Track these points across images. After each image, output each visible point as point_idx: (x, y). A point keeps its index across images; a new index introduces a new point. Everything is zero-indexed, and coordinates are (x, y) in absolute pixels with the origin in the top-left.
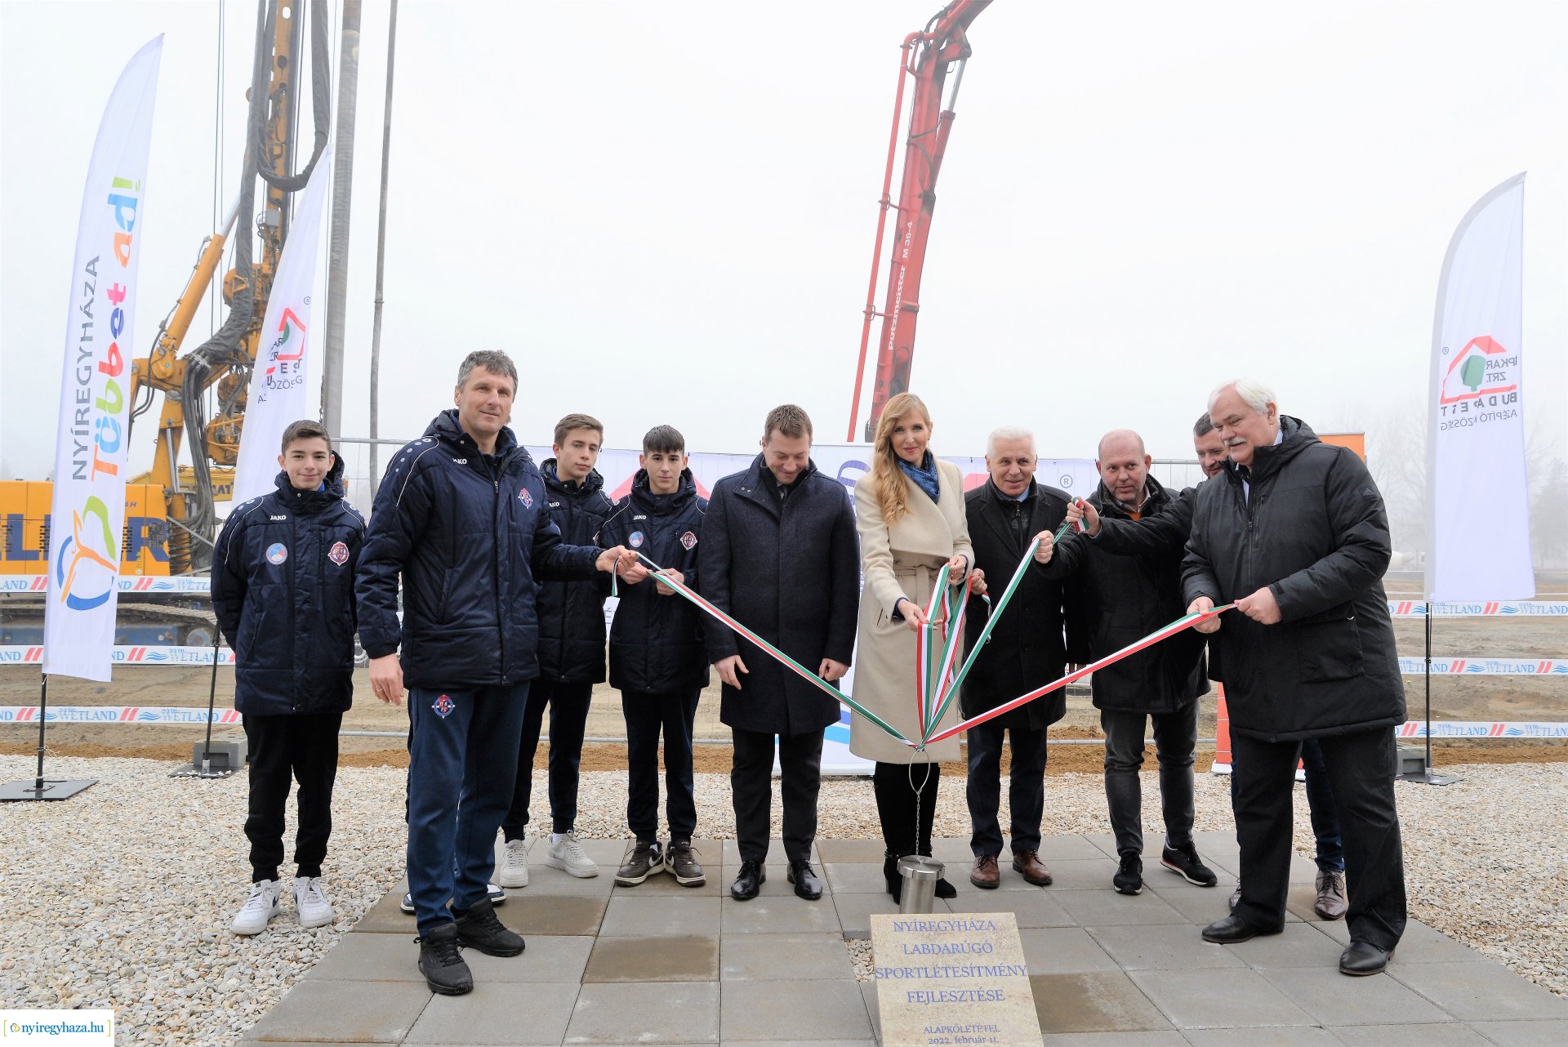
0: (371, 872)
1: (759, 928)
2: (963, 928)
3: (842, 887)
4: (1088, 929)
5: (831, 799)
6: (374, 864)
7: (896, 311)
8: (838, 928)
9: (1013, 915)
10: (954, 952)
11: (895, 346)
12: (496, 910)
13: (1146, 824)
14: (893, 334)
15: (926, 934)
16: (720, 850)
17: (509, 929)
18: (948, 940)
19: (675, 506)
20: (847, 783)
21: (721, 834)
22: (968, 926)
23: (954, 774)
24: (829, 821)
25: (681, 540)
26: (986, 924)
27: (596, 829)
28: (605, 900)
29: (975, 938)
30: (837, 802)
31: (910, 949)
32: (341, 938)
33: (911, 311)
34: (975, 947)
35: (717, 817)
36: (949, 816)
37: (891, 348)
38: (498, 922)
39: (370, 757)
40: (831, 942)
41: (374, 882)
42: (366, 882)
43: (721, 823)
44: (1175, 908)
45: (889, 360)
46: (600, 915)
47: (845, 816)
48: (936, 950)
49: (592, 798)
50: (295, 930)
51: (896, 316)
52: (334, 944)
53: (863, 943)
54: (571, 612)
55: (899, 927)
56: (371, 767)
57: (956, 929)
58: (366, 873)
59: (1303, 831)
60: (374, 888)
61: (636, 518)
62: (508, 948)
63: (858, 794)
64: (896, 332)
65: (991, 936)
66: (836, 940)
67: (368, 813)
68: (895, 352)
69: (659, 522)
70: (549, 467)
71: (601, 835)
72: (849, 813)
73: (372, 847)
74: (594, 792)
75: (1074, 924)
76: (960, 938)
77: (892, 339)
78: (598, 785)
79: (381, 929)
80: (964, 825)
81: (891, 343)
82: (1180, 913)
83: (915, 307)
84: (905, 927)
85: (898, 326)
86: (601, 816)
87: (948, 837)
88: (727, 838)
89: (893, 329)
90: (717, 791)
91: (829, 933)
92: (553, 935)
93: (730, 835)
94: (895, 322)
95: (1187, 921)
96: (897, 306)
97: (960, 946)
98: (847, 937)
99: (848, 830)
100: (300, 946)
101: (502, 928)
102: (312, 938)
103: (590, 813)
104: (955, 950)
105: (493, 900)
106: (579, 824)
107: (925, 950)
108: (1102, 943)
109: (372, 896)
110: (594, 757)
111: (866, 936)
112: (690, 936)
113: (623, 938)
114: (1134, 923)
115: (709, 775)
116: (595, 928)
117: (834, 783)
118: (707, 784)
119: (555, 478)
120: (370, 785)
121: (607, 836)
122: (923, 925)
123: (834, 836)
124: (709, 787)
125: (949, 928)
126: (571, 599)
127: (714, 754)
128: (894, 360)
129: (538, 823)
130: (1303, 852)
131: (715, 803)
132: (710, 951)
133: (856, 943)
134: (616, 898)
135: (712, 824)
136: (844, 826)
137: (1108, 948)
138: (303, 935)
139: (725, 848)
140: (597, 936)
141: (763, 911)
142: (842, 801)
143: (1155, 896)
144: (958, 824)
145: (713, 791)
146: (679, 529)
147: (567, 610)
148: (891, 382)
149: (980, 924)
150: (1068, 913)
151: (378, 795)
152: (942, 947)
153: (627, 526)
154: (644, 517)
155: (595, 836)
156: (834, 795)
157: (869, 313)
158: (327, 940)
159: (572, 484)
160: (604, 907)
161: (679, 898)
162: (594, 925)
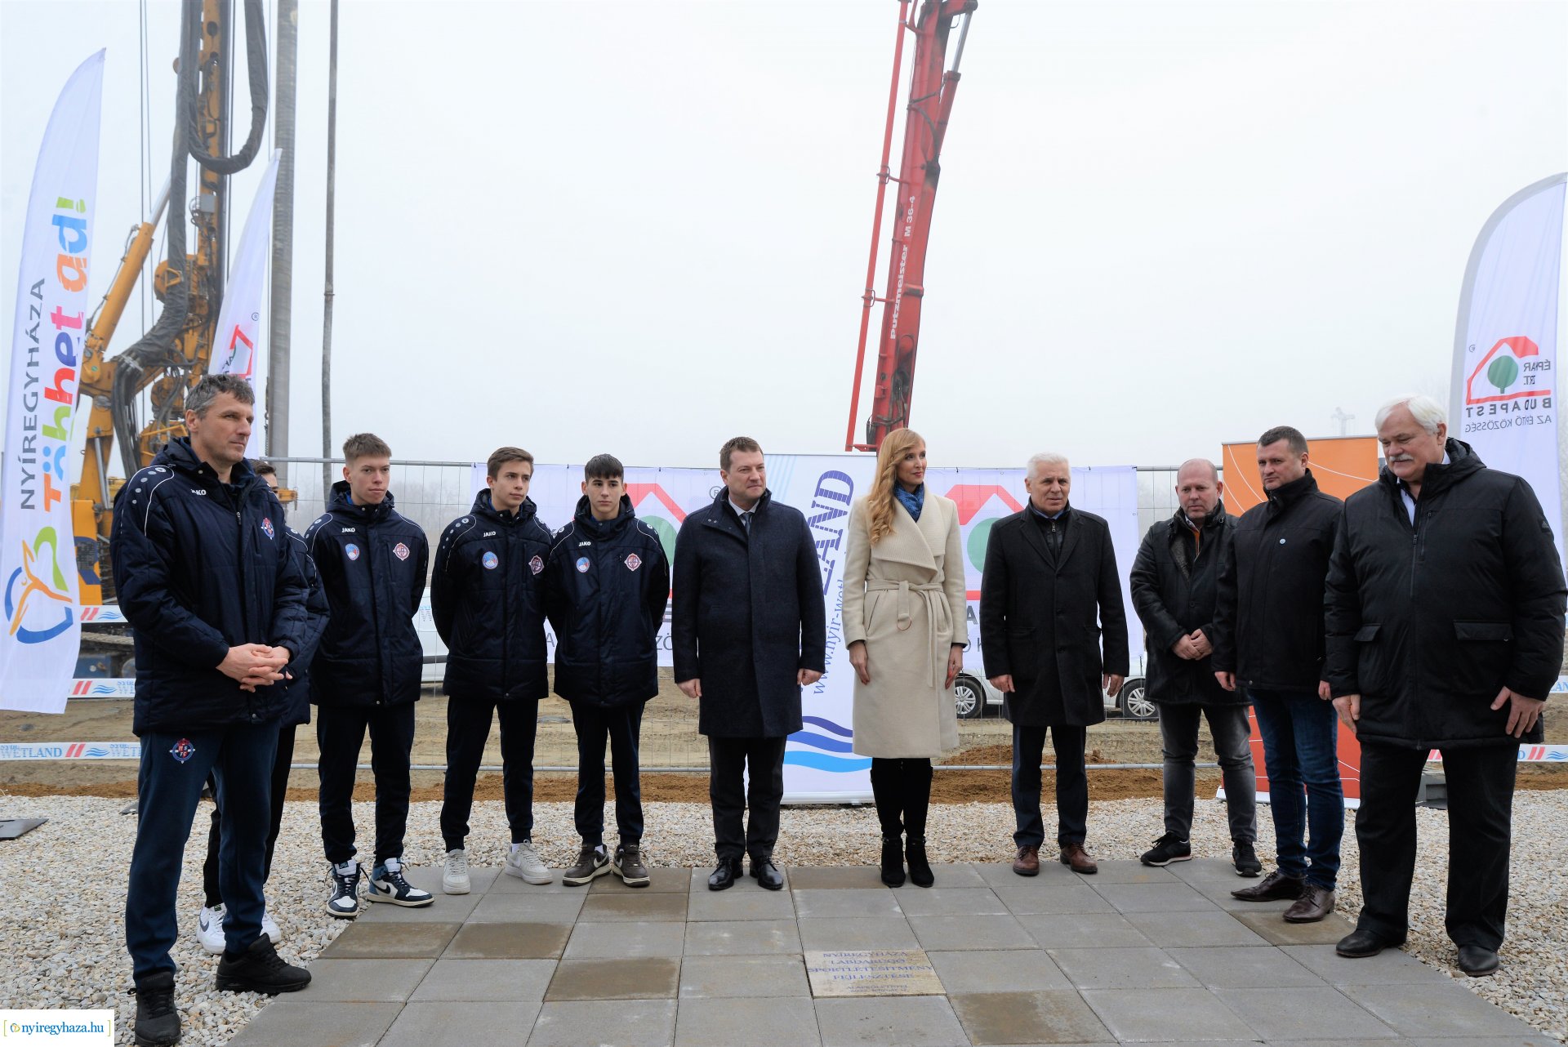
1: (721, 950)
3: (808, 912)
4: (1049, 951)
5: (809, 827)
8: (799, 950)
11: (897, 336)
16: (688, 878)
19: (617, 530)
20: (828, 811)
21: (689, 863)
23: (942, 802)
24: (803, 849)
25: (626, 562)
27: (564, 858)
28: (570, 927)
30: (814, 831)
35: (688, 845)
40: (787, 962)
43: (690, 851)
44: (1142, 932)
45: (892, 351)
46: (564, 940)
47: (820, 844)
49: (561, 828)
54: (512, 634)
61: (581, 544)
63: (838, 822)
66: (794, 961)
68: (897, 341)
69: (602, 546)
70: (484, 498)
72: (825, 841)
75: (1034, 946)
79: (348, 955)
80: (942, 852)
81: (893, 330)
82: (1146, 936)
86: (569, 845)
88: (697, 866)
91: (787, 955)
92: (517, 958)
99: (820, 857)
103: (558, 843)
108: (1063, 965)
110: (566, 788)
112: (652, 959)
113: (586, 961)
114: (1097, 946)
115: (684, 804)
116: (559, 952)
117: (814, 811)
119: (491, 508)
123: (806, 863)
124: (683, 816)
127: (692, 783)
128: (896, 350)
131: (687, 832)
132: (671, 972)
134: (582, 923)
135: (682, 852)
136: (818, 854)
137: (1066, 969)
139: (694, 876)
140: (561, 959)
141: (726, 935)
142: (820, 829)
143: (1124, 920)
144: (936, 852)
145: (687, 820)
146: (622, 552)
147: (508, 632)
150: (1033, 937)
153: (572, 552)
154: (589, 543)
156: (813, 823)
159: (507, 513)
160: (569, 931)
161: (644, 924)
162: (557, 949)
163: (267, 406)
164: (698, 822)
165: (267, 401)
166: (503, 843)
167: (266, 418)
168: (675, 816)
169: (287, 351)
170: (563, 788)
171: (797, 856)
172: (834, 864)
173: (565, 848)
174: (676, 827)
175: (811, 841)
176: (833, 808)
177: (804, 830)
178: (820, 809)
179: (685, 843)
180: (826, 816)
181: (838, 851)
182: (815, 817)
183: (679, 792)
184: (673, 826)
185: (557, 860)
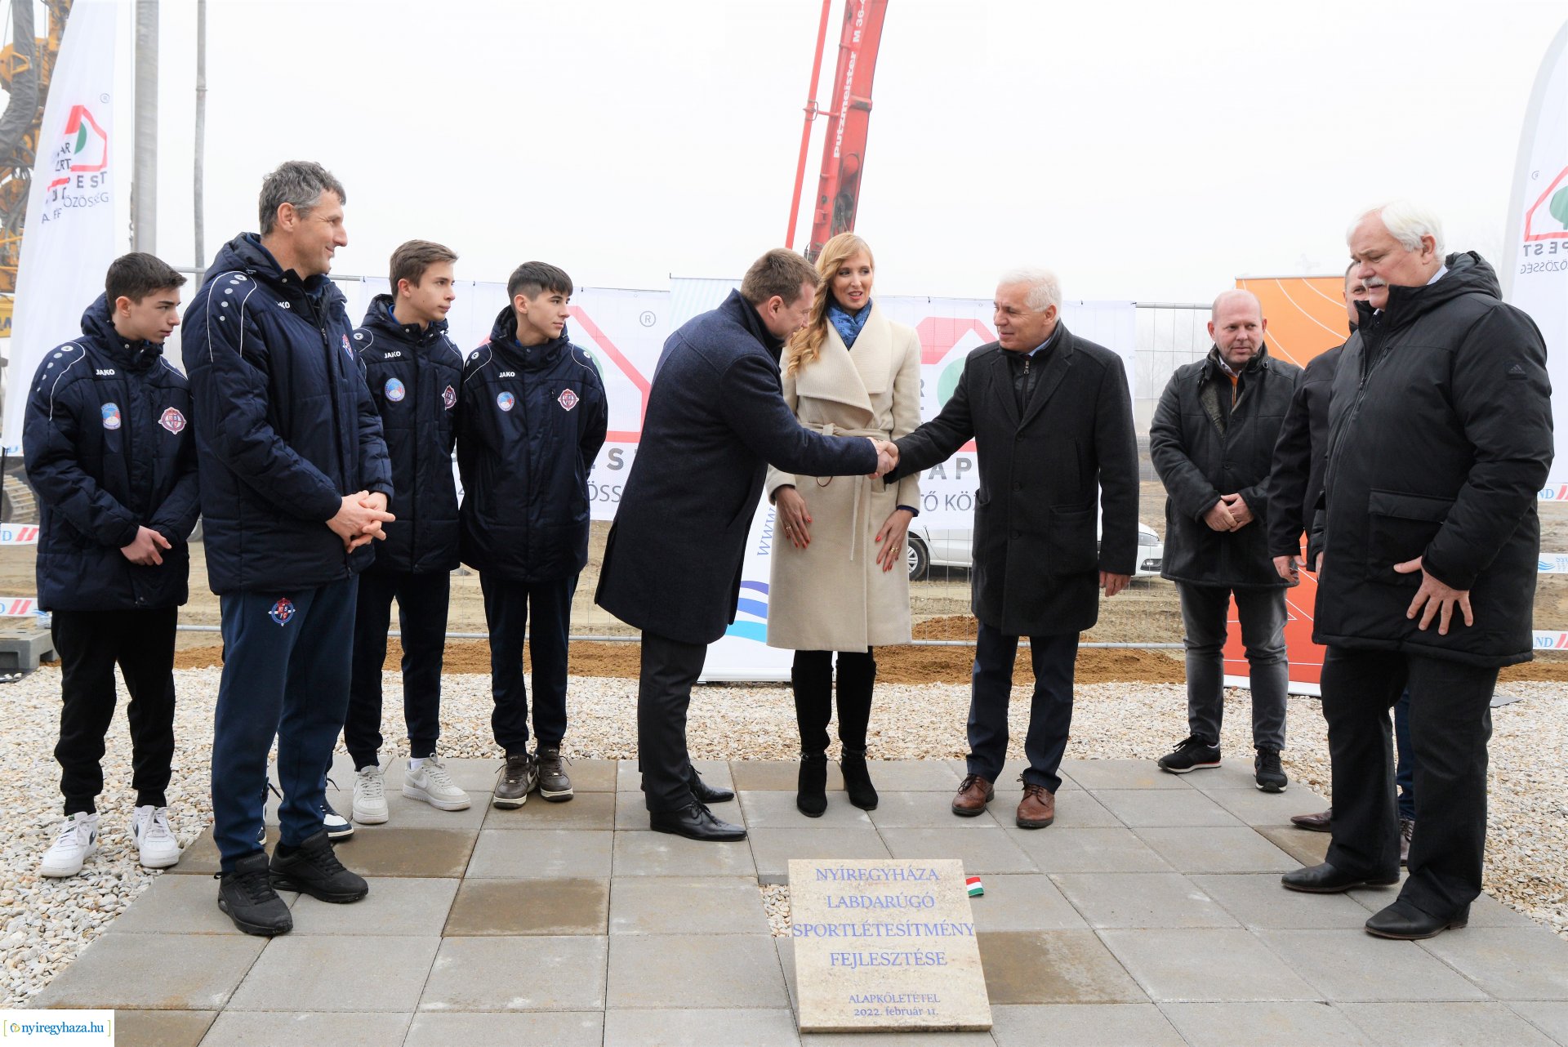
0: (191, 800)
1: (658, 869)
2: (899, 877)
3: (759, 820)
4: (1052, 877)
5: (751, 711)
6: (195, 789)
7: (844, 109)
8: (752, 871)
9: (960, 862)
10: (887, 906)
11: (841, 154)
12: (336, 848)
13: (1129, 747)
14: (839, 138)
15: (855, 883)
16: (613, 774)
17: (350, 869)
18: (881, 892)
19: (549, 359)
20: (771, 690)
21: (616, 753)
22: (906, 875)
23: (899, 681)
24: (747, 738)
25: (559, 399)
26: (927, 874)
27: (466, 746)
28: (474, 834)
29: (913, 889)
30: (757, 715)
31: (835, 902)
32: (152, 881)
33: (862, 109)
34: (914, 900)
35: (612, 732)
36: (891, 733)
37: (837, 155)
38: (336, 861)
39: (194, 655)
40: (743, 888)
41: (195, 812)
42: (185, 812)
43: (617, 739)
44: (1158, 853)
45: (835, 171)
46: (468, 852)
47: (766, 732)
48: (867, 903)
49: (462, 707)
50: (96, 872)
51: (843, 115)
52: (144, 888)
53: (782, 889)
54: (423, 487)
55: (822, 875)
56: (194, 669)
57: (891, 878)
58: (185, 801)
59: (1319, 761)
60: (195, 818)
61: (502, 375)
62: (348, 892)
63: (783, 705)
64: (844, 135)
65: (932, 888)
66: (750, 885)
67: (189, 726)
68: (841, 160)
69: (530, 379)
70: (382, 307)
71: (471, 754)
72: (771, 728)
73: (193, 768)
74: (465, 700)
75: (1035, 870)
76: (894, 890)
77: (838, 143)
78: (469, 691)
79: (201, 869)
80: (908, 745)
81: (837, 149)
82: (1164, 858)
83: (867, 104)
84: (830, 875)
85: (846, 128)
86: (472, 730)
87: (889, 759)
88: (624, 758)
89: (840, 131)
90: (613, 699)
91: (741, 877)
92: (409, 876)
93: (626, 754)
94: (842, 122)
95: (1172, 869)
96: (845, 103)
97: (895, 899)
98: (762, 882)
99: (770, 750)
100: (102, 891)
101: (341, 868)
102: (116, 881)
103: (459, 726)
104: (889, 903)
105: (331, 835)
106: (445, 740)
107: (854, 902)
108: (1068, 893)
109: (191, 828)
110: (467, 656)
111: (783, 881)
112: (575, 879)
113: (493, 881)
114: (1108, 870)
115: (605, 679)
116: (461, 869)
117: (755, 690)
118: (602, 690)
119: (393, 320)
120: (192, 691)
121: (479, 754)
122: (851, 872)
123: (752, 757)
124: (604, 694)
125: (883, 877)
126: (422, 471)
127: (612, 652)
128: (840, 170)
129: (396, 739)
130: (1317, 787)
131: (611, 715)
132: (600, 896)
133: (774, 889)
134: (487, 831)
135: (605, 740)
136: (765, 745)
137: (1075, 901)
138: (105, 877)
139: (620, 770)
140: (463, 878)
141: (663, 849)
142: (763, 713)
143: (1135, 837)
144: (901, 744)
145: (609, 699)
146: (555, 387)
147: (418, 485)
148: (836, 198)
149: (920, 872)
150: (1030, 857)
151: (202, 704)
152: (874, 900)
153: (491, 385)
154: (512, 374)
155: (462, 755)
156: (755, 705)
157: (810, 112)
158: (135, 884)
159: (415, 328)
160: (473, 842)
161: (563, 832)
162: (459, 864)
163: (131, 215)
164: (622, 701)
165: (132, 209)
166: (394, 725)
167: (131, 229)
168: (595, 693)
169: (154, 154)
170: (464, 656)
171: (740, 748)
172: (785, 757)
173: (467, 733)
174: (597, 707)
175: (755, 728)
176: (777, 687)
177: (746, 714)
178: (762, 687)
179: (608, 729)
180: (769, 697)
181: (788, 742)
182: (757, 697)
183: (597, 662)
184: (593, 706)
185: (458, 748)
